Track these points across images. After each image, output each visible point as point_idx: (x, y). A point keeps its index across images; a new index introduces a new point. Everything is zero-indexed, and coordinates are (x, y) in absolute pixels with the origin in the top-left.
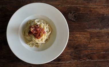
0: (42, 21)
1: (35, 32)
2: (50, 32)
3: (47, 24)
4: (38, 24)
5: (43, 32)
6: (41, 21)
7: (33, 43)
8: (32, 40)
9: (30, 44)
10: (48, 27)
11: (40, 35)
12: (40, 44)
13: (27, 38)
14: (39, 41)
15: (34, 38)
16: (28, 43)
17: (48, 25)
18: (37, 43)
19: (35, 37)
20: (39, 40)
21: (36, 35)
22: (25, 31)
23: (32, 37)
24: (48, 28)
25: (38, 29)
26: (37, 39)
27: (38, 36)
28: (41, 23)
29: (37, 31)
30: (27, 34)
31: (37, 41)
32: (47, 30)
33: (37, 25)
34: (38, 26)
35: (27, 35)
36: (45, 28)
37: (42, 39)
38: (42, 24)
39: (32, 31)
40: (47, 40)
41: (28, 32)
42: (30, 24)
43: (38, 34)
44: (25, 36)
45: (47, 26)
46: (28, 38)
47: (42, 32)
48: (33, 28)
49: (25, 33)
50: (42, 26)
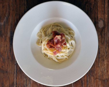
0: (73, 50)
1: (56, 41)
2: (56, 60)
3: (68, 57)
4: (68, 45)
5: (55, 52)
6: (72, 48)
8: (46, 35)
9: (41, 33)
10: (64, 58)
11: (51, 47)
12: (40, 46)
13: (50, 29)
14: (44, 45)
15: (48, 39)
16: (43, 31)
17: (66, 58)
18: (42, 42)
19: (49, 41)
20: (46, 45)
21: (52, 42)
22: (60, 26)
23: (50, 36)
24: (62, 57)
25: (59, 46)
26: (46, 43)
27: (50, 45)
28: (69, 48)
29: (57, 44)
30: (54, 30)
31: (45, 43)
32: (59, 56)
33: (65, 44)
34: (64, 46)
35: (53, 28)
36: (62, 54)
37: (46, 50)
38: (68, 51)
39: (57, 38)
41: (58, 31)
43: (52, 45)
44: (53, 26)
45: (66, 57)
46: (50, 31)
47: (55, 51)
48: (61, 38)
49: (57, 26)
50: (65, 51)
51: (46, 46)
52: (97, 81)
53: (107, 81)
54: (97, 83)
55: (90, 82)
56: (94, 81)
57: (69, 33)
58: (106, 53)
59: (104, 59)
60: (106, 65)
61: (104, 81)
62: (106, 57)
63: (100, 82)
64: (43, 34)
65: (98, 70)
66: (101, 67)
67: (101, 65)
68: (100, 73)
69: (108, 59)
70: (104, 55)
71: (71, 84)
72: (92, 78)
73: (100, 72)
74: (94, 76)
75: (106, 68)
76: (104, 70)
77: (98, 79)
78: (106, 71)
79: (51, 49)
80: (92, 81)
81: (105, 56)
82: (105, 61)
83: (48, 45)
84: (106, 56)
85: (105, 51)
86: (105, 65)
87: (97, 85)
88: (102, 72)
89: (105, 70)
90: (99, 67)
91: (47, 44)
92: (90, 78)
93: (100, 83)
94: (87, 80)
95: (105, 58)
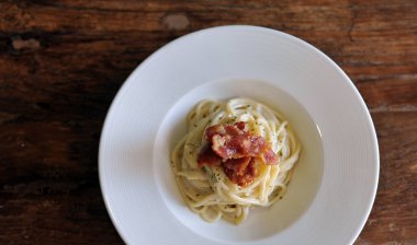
0: (259, 106)
1: (230, 154)
2: (293, 159)
3: (281, 121)
4: (244, 118)
5: (267, 157)
6: (254, 109)
7: (216, 205)
8: (211, 191)
9: (202, 207)
10: (285, 134)
11: (250, 171)
12: (247, 211)
13: (189, 178)
14: (243, 196)
15: (225, 182)
16: (195, 202)
17: (286, 127)
18: (234, 206)
19: (231, 179)
20: (244, 190)
21: (235, 168)
22: (182, 147)
23: (213, 176)
24: (284, 140)
25: (246, 143)
26: (237, 187)
27: (245, 175)
28: (255, 118)
29: (240, 150)
30: (194, 164)
31: (236, 194)
32: (279, 149)
33: (241, 125)
34: (246, 128)
35: (188, 167)
36: (273, 140)
37: (258, 189)
38: (262, 120)
39: (220, 148)
40: (277, 193)
41: (199, 150)
42: (207, 119)
43: (244, 166)
44: (180, 169)
45: (282, 128)
46: (196, 178)
47: (262, 156)
48: (221, 135)
49: (180, 156)
50: (262, 128)
51: (248, 190)
52: (357, 36)
53: (356, 3)
54: (363, 36)
55: (362, 57)
56: (357, 45)
58: (268, 6)
59: (287, 14)
60: (307, 8)
61: (356, 13)
62: (282, 8)
63: (360, 25)
64: (207, 201)
65: (324, 31)
66: (313, 22)
67: (308, 22)
68: (333, 26)
70: (276, 13)
71: (372, 114)
72: (348, 49)
73: (330, 25)
74: (342, 45)
75: (316, 8)
76: (321, 15)
77: (351, 30)
78: (324, 8)
79: (256, 171)
80: (359, 52)
81: (277, 10)
82: (293, 9)
83: (244, 181)
84: (277, 6)
85: (263, 11)
86: (305, 11)
87: (369, 36)
88: (329, 18)
89: (322, 12)
90: (313, 28)
91: (241, 184)
92: (348, 57)
93: (362, 27)
94: (356, 65)
95: (283, 12)
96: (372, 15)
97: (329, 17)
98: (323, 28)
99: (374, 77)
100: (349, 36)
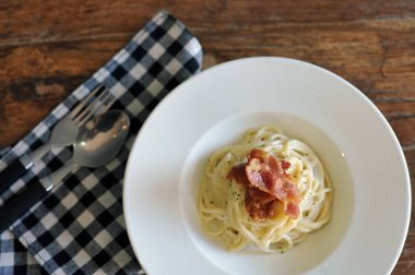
14: (249, 228)
24: (318, 203)
32: (307, 209)
33: (286, 165)
34: (289, 171)
41: (237, 164)
42: (262, 143)
51: (257, 224)
52: (389, 72)
53: (387, 38)
54: (394, 72)
55: (396, 93)
56: (390, 81)
57: (263, 139)
58: (297, 44)
59: (316, 51)
60: (337, 45)
61: (386, 49)
62: (311, 46)
63: (391, 60)
65: (355, 68)
66: (344, 59)
67: (338, 59)
68: (364, 63)
69: (316, 40)
70: (305, 51)
72: (380, 86)
73: (361, 61)
74: (374, 82)
75: (345, 44)
76: (351, 51)
77: (382, 66)
78: (354, 44)
80: (390, 88)
81: (306, 47)
82: (322, 46)
84: (307, 43)
85: (292, 49)
86: (335, 48)
87: (401, 72)
88: (359, 55)
89: (352, 48)
90: (343, 65)
92: (381, 93)
93: (394, 62)
95: (313, 49)
96: (403, 49)
97: (360, 53)
98: (355, 65)
99: (408, 114)
100: (381, 72)
